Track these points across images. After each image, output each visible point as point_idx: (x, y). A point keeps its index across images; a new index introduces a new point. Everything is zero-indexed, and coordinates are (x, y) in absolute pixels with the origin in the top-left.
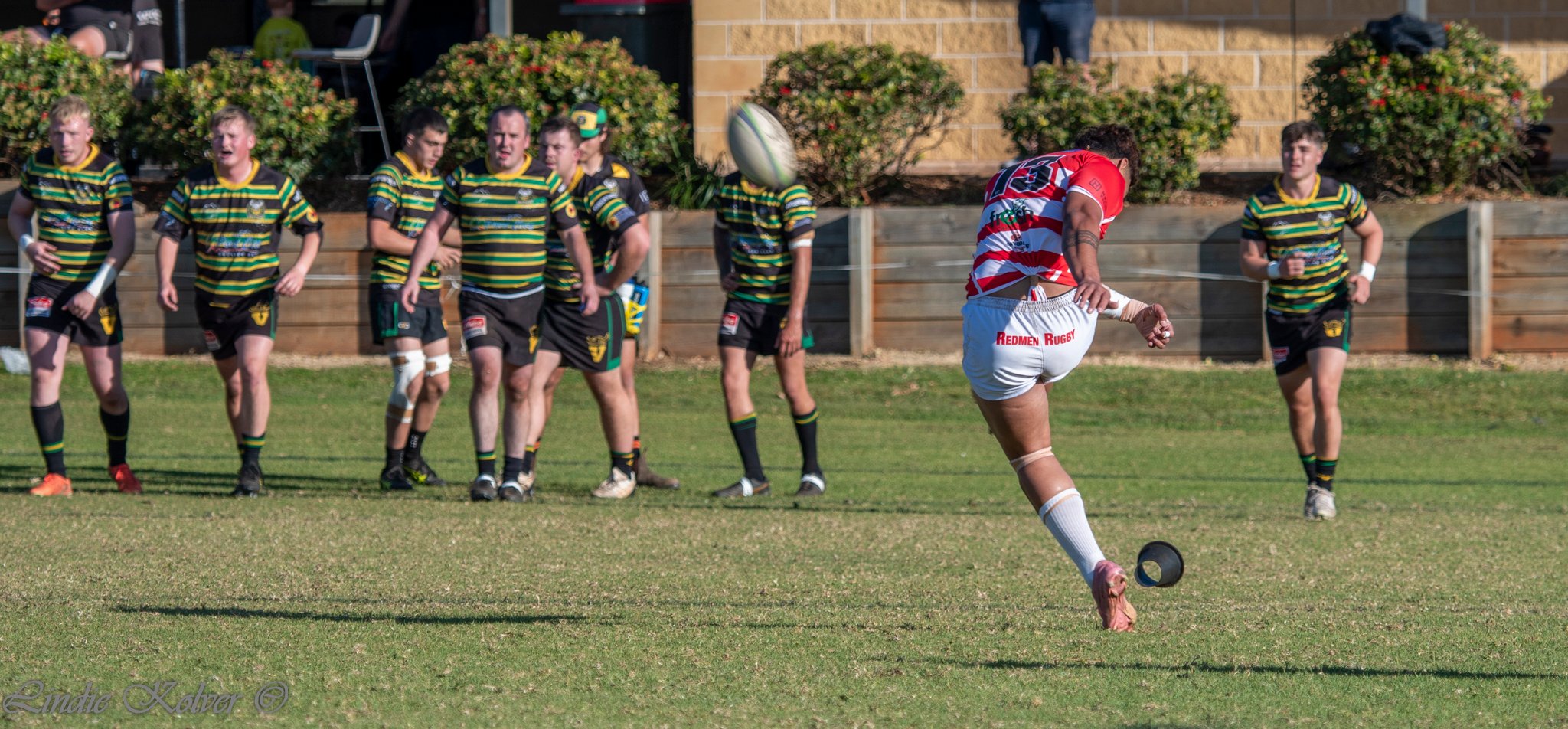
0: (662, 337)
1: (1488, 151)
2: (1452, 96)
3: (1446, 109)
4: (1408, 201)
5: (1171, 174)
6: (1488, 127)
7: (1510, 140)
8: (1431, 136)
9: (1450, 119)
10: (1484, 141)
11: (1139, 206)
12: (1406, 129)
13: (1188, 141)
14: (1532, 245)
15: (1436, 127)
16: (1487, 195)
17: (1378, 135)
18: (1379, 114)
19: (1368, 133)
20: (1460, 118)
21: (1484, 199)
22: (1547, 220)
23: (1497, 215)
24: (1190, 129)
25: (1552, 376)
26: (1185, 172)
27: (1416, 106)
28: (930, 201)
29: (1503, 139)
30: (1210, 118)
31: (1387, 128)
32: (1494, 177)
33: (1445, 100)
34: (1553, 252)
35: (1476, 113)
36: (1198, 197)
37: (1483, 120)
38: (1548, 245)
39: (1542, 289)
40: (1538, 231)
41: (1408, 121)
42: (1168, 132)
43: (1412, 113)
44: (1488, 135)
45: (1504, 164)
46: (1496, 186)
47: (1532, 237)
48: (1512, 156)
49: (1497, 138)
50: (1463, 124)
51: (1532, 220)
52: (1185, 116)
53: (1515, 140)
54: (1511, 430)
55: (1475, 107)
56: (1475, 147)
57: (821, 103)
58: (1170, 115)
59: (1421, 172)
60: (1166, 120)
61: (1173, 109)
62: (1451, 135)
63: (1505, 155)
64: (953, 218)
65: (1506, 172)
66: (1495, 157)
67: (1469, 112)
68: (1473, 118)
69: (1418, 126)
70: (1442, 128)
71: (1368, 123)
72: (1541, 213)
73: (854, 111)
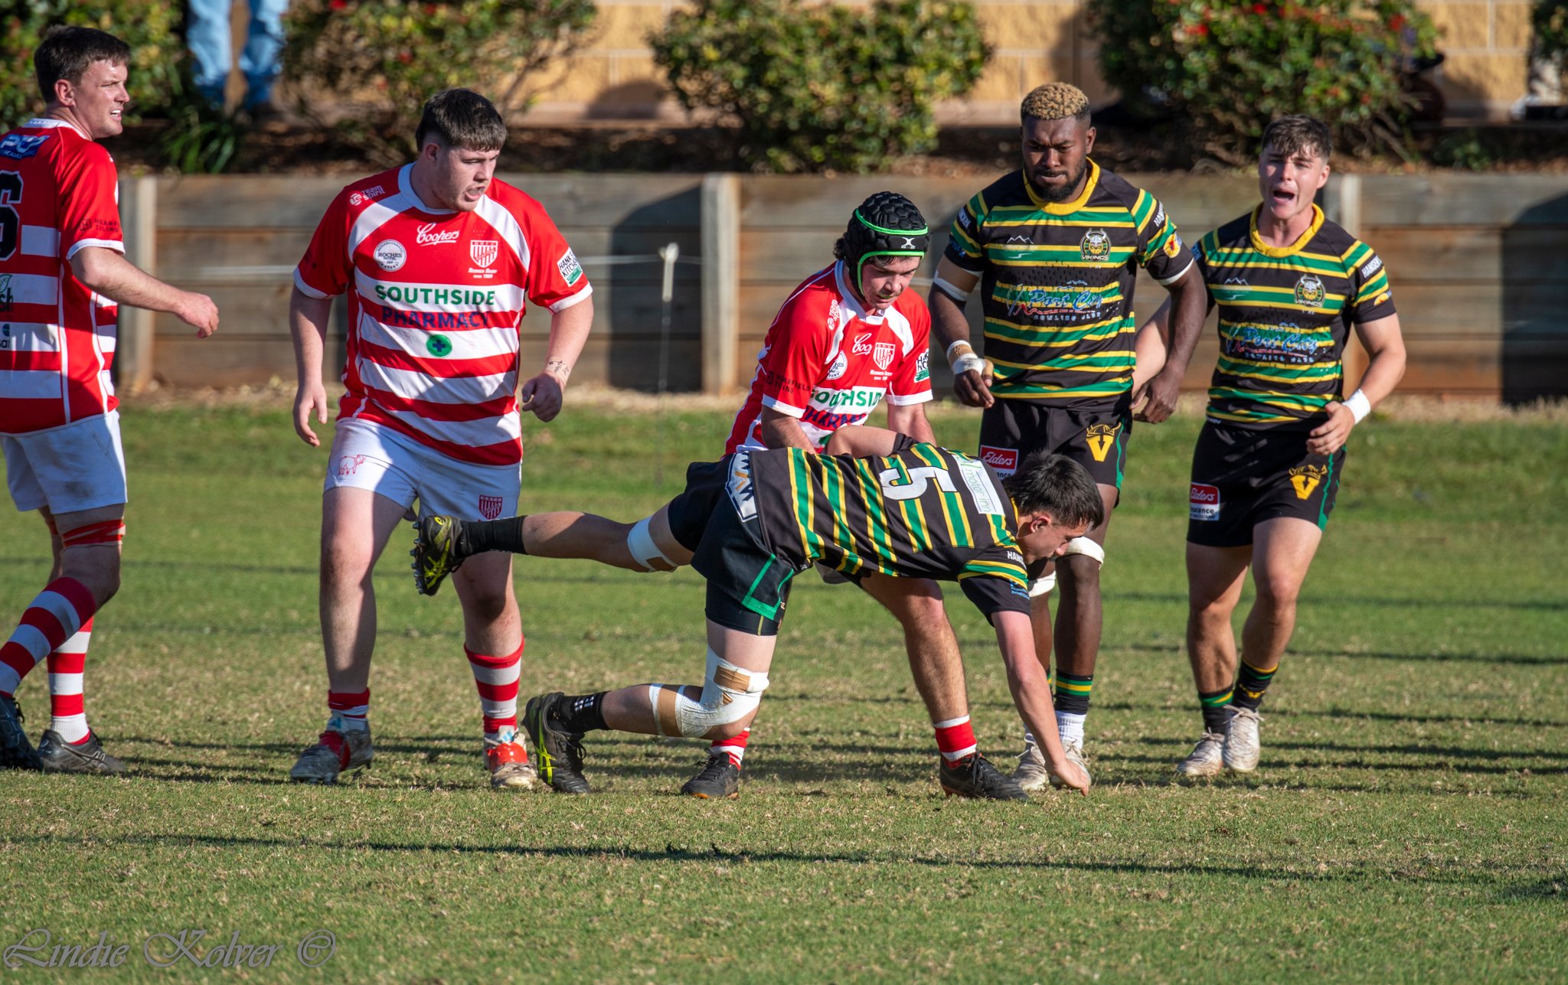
0: (156, 359)
1: (1355, 101)
2: (1303, 22)
3: (1293, 40)
4: (1236, 173)
5: (897, 132)
6: (1355, 66)
7: (1386, 85)
8: (1272, 78)
9: (1299, 54)
10: (1350, 88)
11: (849, 178)
12: (1235, 69)
13: (921, 84)
14: (1417, 239)
15: (1278, 66)
16: (1352, 165)
17: (1194, 77)
18: (1197, 48)
19: (1181, 74)
20: (1316, 52)
21: (1348, 171)
22: (1438, 203)
23: (1367, 195)
24: (923, 65)
25: (1443, 429)
26: (914, 128)
27: (1250, 35)
28: (548, 165)
29: (1376, 83)
30: (951, 50)
31: (1206, 65)
32: (1361, 138)
33: (1292, 28)
34: (1447, 249)
35: (1337, 47)
36: (937, 164)
37: (1347, 57)
38: (1438, 239)
39: (1432, 302)
40: (1426, 219)
41: (1238, 58)
42: (892, 71)
43: (1244, 46)
44: (1354, 79)
45: (1377, 120)
46: (1365, 153)
47: (1416, 226)
48: (1390, 109)
49: (1367, 83)
50: (1318, 63)
51: (1417, 202)
52: (917, 47)
53: (1394, 86)
54: (1380, 510)
55: (1335, 39)
56: (1336, 96)
57: (389, 22)
58: (895, 44)
59: (1255, 129)
60: (888, 53)
61: (899, 37)
62: (1301, 76)
63: (1378, 107)
64: (580, 190)
65: (1380, 132)
66: (1364, 111)
67: (1327, 46)
68: (1335, 55)
69: (1253, 66)
70: (1288, 69)
71: (1180, 59)
72: (1429, 192)
73: (436, 34)
